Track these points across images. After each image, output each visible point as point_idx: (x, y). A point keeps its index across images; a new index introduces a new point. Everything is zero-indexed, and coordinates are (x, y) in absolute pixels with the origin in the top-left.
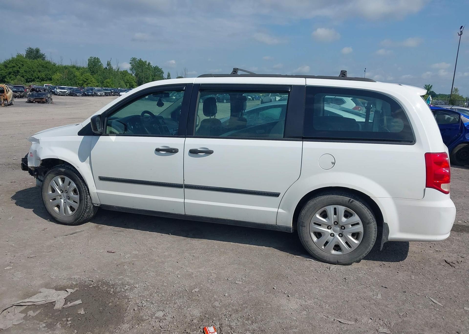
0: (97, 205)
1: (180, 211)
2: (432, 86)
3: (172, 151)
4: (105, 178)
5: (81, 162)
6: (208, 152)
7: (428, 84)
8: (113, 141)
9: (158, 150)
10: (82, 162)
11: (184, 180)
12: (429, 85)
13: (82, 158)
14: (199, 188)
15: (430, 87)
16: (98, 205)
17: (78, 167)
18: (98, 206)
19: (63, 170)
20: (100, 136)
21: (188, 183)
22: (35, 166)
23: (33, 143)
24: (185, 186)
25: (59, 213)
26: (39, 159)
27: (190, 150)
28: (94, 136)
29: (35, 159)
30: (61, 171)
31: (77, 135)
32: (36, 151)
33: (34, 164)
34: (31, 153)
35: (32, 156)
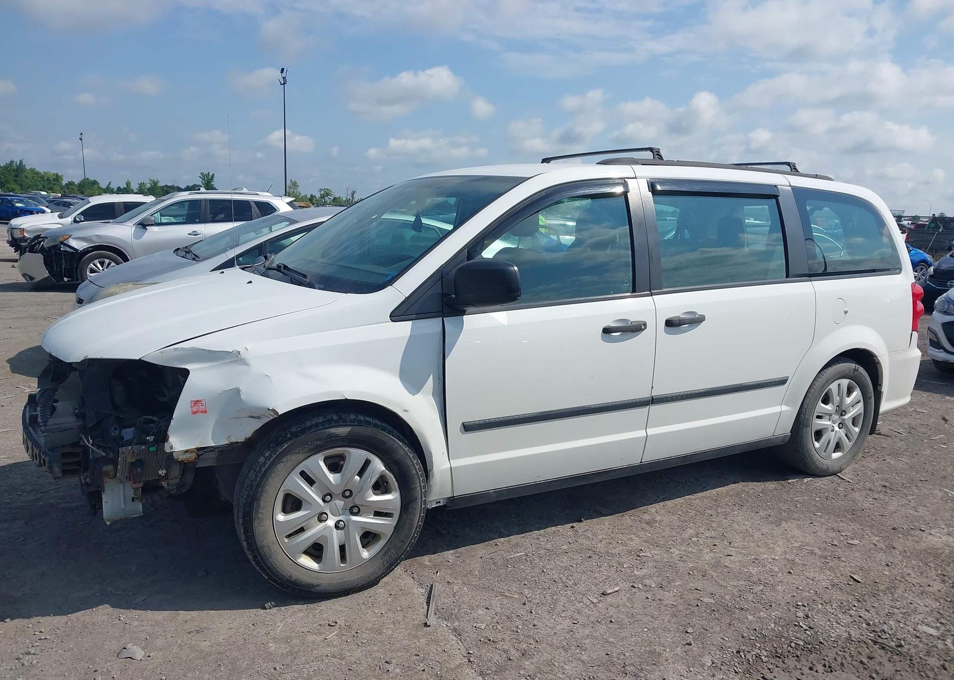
0: (437, 503)
1: (633, 459)
2: (213, 175)
3: (634, 329)
4: (481, 422)
5: (412, 395)
6: (695, 320)
7: (206, 172)
8: (506, 324)
9: (607, 331)
10: (414, 395)
11: (652, 387)
12: (209, 173)
13: (413, 384)
14: (678, 399)
15: (210, 177)
16: (440, 502)
17: (406, 411)
18: (438, 505)
19: (343, 431)
20: (464, 316)
21: (657, 392)
22: (215, 443)
23: (186, 368)
24: (654, 401)
25: (320, 567)
26: (254, 416)
27: (666, 320)
28: (444, 318)
29: (216, 421)
30: (338, 435)
31: (389, 322)
32: (238, 391)
33: (212, 439)
34: (199, 403)
35: (202, 412)
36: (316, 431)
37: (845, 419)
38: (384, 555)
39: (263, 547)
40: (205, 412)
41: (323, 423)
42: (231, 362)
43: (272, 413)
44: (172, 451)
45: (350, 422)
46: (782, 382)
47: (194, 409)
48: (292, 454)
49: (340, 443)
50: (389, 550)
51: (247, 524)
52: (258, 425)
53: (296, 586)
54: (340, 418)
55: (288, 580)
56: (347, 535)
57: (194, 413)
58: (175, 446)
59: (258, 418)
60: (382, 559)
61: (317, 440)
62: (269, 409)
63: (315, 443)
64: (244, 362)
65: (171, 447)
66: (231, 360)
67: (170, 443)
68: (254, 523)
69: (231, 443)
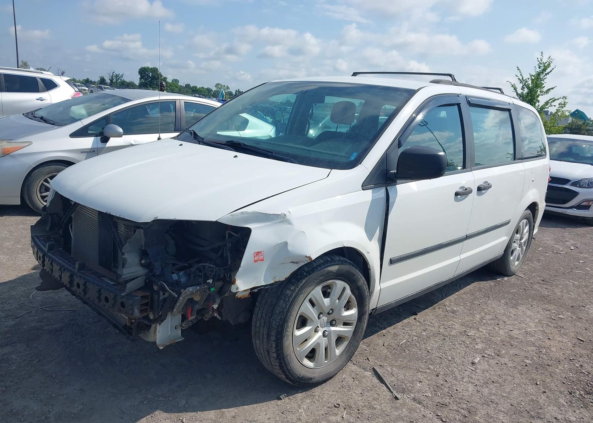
4: (399, 257)
5: (369, 241)
6: (488, 187)
9: (457, 194)
13: (370, 233)
14: (475, 236)
17: (368, 253)
19: (335, 268)
20: (397, 185)
21: (469, 232)
22: (265, 284)
23: (248, 227)
24: (467, 237)
25: (314, 365)
26: (294, 261)
27: (478, 187)
28: (387, 187)
29: (268, 266)
30: (332, 271)
31: (361, 190)
32: (286, 243)
33: (264, 280)
34: (260, 254)
35: (261, 260)
36: (320, 269)
37: (522, 243)
38: (347, 352)
39: (287, 356)
40: (263, 260)
41: (323, 264)
42: (280, 222)
43: (308, 259)
44: (238, 291)
45: (338, 262)
46: (508, 223)
47: (256, 259)
48: (308, 287)
49: (332, 277)
50: (350, 348)
51: (279, 340)
52: (295, 267)
53: (303, 381)
54: (332, 259)
55: (299, 378)
56: (329, 340)
57: (256, 261)
58: (240, 287)
59: (297, 263)
60: (346, 355)
61: (321, 276)
62: (306, 256)
63: (320, 278)
64: (289, 222)
65: (237, 288)
66: (279, 221)
67: (236, 285)
68: (283, 339)
69: (276, 282)
